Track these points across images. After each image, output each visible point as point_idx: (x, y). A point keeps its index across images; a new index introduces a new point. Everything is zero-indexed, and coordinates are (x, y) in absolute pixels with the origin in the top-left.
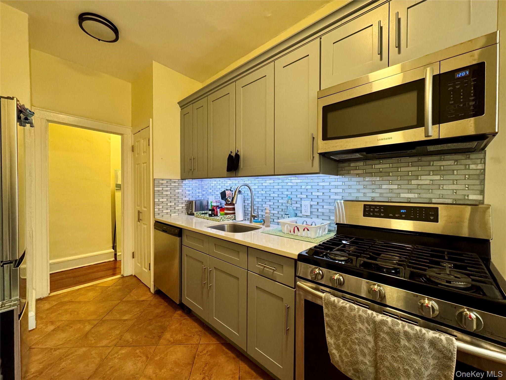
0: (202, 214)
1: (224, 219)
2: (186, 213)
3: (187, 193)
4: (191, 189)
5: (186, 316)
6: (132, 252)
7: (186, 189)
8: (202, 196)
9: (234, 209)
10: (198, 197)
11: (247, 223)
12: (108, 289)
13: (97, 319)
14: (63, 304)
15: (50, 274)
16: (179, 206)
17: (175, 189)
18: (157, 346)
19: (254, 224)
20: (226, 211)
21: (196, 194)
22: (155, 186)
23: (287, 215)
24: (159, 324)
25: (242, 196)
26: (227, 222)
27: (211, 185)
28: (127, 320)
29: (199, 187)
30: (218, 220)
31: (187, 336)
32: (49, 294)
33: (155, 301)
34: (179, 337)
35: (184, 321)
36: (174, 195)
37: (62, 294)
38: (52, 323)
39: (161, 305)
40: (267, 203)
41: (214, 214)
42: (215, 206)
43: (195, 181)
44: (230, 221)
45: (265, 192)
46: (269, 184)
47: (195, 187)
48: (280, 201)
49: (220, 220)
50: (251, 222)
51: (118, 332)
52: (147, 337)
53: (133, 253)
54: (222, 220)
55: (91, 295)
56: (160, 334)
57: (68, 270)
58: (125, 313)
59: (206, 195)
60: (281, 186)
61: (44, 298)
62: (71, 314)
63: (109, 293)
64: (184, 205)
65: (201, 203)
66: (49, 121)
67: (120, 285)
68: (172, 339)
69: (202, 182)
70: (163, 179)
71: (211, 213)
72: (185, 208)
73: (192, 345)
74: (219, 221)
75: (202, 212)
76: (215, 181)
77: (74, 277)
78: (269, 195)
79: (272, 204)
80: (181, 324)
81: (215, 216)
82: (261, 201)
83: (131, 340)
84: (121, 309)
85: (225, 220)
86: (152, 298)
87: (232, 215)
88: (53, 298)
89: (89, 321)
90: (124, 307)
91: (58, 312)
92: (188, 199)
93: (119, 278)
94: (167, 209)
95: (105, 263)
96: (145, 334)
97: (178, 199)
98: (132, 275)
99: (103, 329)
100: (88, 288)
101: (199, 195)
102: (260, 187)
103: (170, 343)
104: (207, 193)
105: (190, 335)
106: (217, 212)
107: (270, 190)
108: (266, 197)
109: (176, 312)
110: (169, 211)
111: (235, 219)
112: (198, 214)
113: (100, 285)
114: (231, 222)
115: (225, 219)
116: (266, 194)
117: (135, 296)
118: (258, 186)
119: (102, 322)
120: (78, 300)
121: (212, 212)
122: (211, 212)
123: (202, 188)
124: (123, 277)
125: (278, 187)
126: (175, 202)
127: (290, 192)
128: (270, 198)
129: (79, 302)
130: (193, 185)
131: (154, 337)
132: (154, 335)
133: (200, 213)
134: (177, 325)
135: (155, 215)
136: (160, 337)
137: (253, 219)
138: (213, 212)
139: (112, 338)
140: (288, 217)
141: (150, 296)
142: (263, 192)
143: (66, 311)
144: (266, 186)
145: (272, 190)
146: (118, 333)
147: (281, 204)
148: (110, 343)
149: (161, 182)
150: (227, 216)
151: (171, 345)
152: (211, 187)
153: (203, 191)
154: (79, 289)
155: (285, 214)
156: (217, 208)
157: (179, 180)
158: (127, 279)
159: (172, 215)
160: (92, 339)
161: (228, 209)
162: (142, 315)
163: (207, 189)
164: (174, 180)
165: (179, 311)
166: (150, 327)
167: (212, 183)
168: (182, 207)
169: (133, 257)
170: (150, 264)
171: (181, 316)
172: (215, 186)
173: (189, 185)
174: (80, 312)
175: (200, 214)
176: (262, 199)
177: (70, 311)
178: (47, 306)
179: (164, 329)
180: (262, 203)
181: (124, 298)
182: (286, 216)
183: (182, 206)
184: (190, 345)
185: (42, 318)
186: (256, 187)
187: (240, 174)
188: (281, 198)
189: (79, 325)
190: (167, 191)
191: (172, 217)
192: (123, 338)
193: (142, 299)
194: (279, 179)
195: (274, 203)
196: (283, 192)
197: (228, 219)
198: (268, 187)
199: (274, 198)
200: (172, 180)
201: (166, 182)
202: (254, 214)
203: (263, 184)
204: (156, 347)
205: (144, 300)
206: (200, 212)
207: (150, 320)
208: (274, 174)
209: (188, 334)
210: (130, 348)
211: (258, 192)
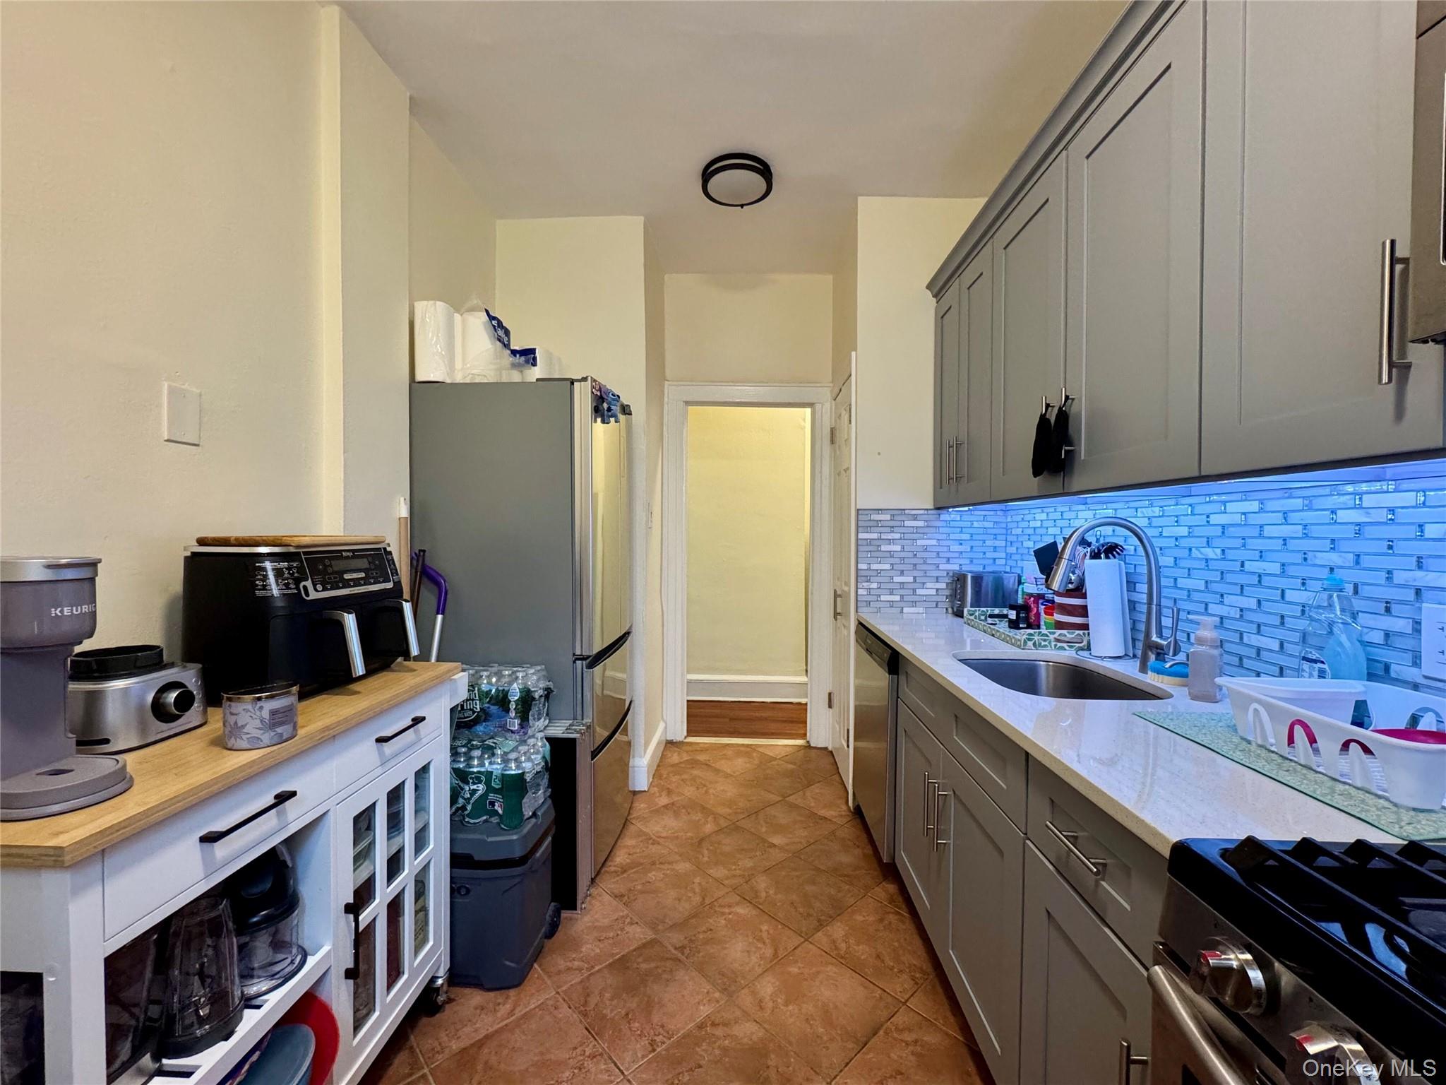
0: (992, 616)
1: (1043, 643)
2: (950, 610)
3: (955, 548)
4: (967, 537)
5: (904, 906)
6: (828, 691)
7: (952, 537)
8: (1006, 559)
9: (1083, 612)
10: (991, 561)
11: (1128, 671)
12: (773, 763)
13: (728, 817)
14: (694, 763)
15: (688, 701)
16: (929, 585)
17: (915, 536)
18: (806, 940)
19: (1151, 680)
20: (1058, 617)
21: (984, 553)
22: (860, 529)
23: (1315, 661)
24: (833, 892)
25: (1120, 564)
26: (1054, 652)
27: (1032, 524)
28: (775, 846)
29: (994, 531)
30: (1019, 643)
31: (883, 961)
32: (685, 737)
33: (848, 831)
34: (862, 951)
35: (891, 917)
36: (911, 555)
37: (701, 745)
38: (669, 792)
39: (858, 847)
40: (1227, 599)
41: (1027, 620)
42: (1031, 595)
43: (980, 511)
44: (1067, 653)
45: (1218, 551)
46: (1237, 519)
47: (981, 531)
48: (1290, 596)
49: (1025, 642)
50: (1143, 669)
51: (749, 864)
52: (795, 908)
53: (830, 694)
54: (1034, 644)
55: (740, 764)
56: (823, 918)
57: (728, 702)
58: (779, 829)
59: (1018, 557)
60: (1300, 527)
61: (676, 743)
62: (698, 788)
63: (768, 772)
64: (944, 586)
65: (998, 582)
66: (687, 403)
67: (795, 764)
68: (843, 946)
69: (1006, 517)
70: (878, 510)
71: (1014, 618)
72: (948, 592)
73: (886, 994)
74: (1019, 647)
75: (990, 611)
76: (1043, 512)
77: (731, 719)
78: (1239, 563)
79: (1252, 603)
80: (881, 920)
81: (1029, 626)
82: (1203, 588)
83: (763, 895)
84: (775, 816)
85: (1045, 646)
86: (845, 820)
87: (1077, 632)
88: (689, 748)
89: (716, 817)
90: (782, 817)
91: (683, 777)
92: (956, 568)
93: (800, 746)
94: (891, 594)
95: (791, 706)
96: (794, 897)
97: (924, 567)
98: (826, 749)
99: (729, 843)
100: (742, 749)
101: (995, 555)
102: (1197, 531)
103: (835, 952)
104: (1020, 551)
105: (892, 964)
106: (1038, 614)
107: (1244, 545)
108: (1222, 573)
109: (884, 883)
110: (897, 598)
111: (1089, 648)
112: (977, 614)
113: (761, 750)
114: (1067, 655)
115: (1045, 640)
116: (1224, 559)
117: (812, 800)
118: (1190, 527)
119: (735, 828)
120: (717, 765)
121: (1018, 615)
122: (1014, 612)
123: (1007, 535)
124: (808, 747)
125: (1286, 530)
126: (916, 573)
127: (1351, 556)
128: (1242, 579)
129: (717, 771)
130: (976, 524)
131: (809, 915)
132: (811, 911)
133: (984, 613)
134: (871, 919)
135: (859, 604)
136: (821, 925)
137: (1152, 657)
138: (1022, 615)
139: (735, 870)
140: (1316, 673)
141: (843, 813)
142: (1210, 553)
143: (694, 779)
144: (1223, 527)
145: (1252, 543)
146: (749, 866)
147: (1300, 608)
148: (727, 878)
149: (875, 517)
150: (1054, 633)
151: (835, 961)
152: (1031, 531)
153: (1009, 544)
154: (728, 745)
155: (1305, 659)
156: (1041, 601)
157: (927, 510)
158: (813, 753)
159: (905, 610)
160: (706, 852)
161: (1066, 610)
162: (807, 849)
163: (1020, 539)
164: (914, 512)
165: (893, 883)
166: (810, 889)
167: (1034, 519)
168: (937, 590)
169: (830, 706)
170: (848, 731)
171: (892, 901)
172: (1041, 527)
173: (962, 524)
174: (711, 791)
175: (983, 618)
176: (1207, 582)
177: (699, 781)
178: (675, 758)
179: (838, 910)
180: (1207, 597)
181: (791, 795)
182: (1306, 665)
183: (935, 588)
184: (880, 992)
185: (660, 777)
186: (1183, 531)
187: (1078, 482)
188: (1300, 581)
189: (699, 814)
190: (890, 541)
191: (905, 616)
192: (753, 881)
193: (822, 812)
194: (1289, 493)
195: (1259, 602)
196: (1310, 555)
197: (1059, 644)
198: (1232, 529)
199: (1260, 581)
200: (906, 512)
201: (888, 517)
202: (1159, 640)
203: (1215, 519)
204: (804, 942)
205: (826, 818)
206: (984, 609)
207: (818, 869)
208: (1196, 474)
209: (887, 959)
210: (754, 912)
211: (1190, 550)
